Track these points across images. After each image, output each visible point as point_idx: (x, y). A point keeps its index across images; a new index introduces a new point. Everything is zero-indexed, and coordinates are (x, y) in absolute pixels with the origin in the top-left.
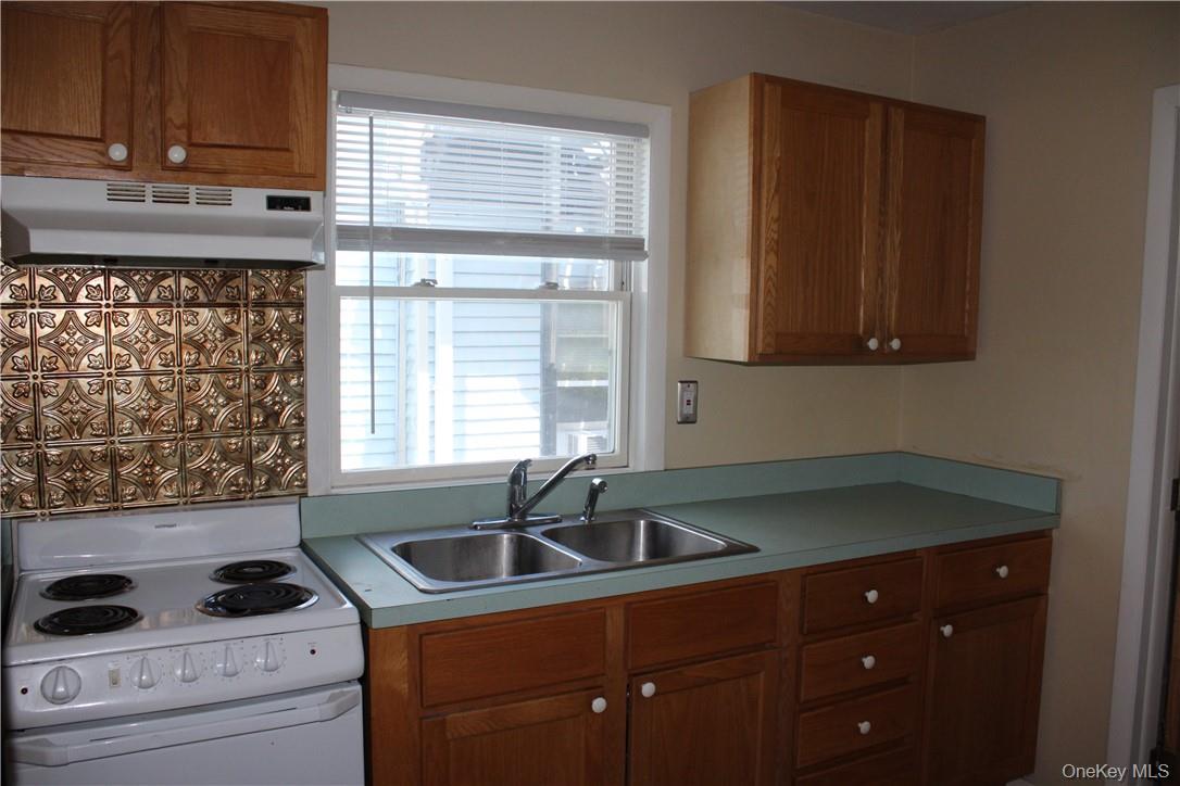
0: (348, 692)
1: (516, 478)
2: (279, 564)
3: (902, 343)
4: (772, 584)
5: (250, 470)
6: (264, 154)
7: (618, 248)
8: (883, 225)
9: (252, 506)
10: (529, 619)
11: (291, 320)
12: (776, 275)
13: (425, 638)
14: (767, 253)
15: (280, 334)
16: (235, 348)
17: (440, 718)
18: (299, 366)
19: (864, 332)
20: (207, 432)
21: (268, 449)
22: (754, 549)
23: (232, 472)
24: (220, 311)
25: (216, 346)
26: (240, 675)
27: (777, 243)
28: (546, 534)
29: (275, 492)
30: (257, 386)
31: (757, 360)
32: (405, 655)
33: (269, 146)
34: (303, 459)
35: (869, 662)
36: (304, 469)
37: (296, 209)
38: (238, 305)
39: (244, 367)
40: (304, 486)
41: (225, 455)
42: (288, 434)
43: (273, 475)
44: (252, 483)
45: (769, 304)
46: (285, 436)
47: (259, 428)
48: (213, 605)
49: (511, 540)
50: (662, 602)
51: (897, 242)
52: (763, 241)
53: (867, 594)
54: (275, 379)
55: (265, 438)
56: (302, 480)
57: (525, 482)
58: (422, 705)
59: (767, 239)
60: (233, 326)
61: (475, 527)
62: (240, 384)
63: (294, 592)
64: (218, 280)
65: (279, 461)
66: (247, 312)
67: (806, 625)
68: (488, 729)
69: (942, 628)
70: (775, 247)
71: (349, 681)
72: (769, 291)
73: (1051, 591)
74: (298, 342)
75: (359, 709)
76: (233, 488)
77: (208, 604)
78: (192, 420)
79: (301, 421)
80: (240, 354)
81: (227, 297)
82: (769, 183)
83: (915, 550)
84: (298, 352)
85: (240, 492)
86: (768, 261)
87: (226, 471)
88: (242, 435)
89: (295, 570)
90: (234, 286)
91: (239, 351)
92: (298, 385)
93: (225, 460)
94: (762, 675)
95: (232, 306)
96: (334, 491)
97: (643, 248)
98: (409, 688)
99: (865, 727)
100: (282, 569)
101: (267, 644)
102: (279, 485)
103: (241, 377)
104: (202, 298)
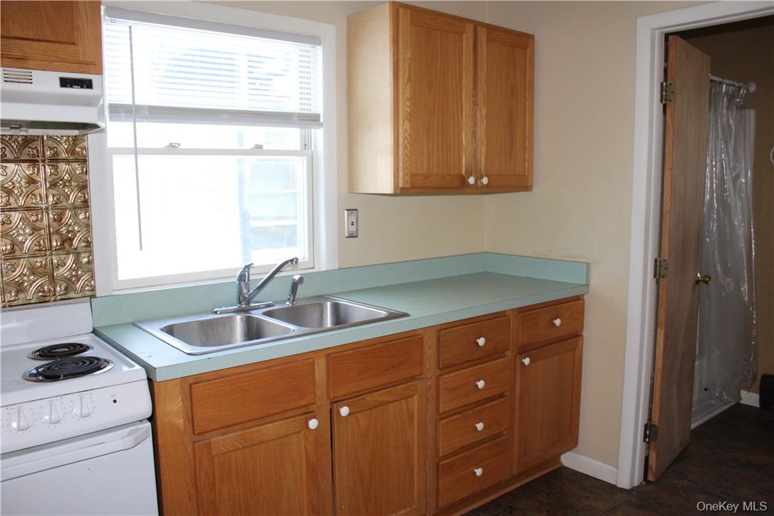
0: (142, 428)
1: (242, 278)
2: (81, 345)
3: (489, 180)
4: (419, 337)
5: (53, 280)
6: (56, 46)
7: (302, 120)
8: (475, 103)
9: (56, 305)
10: (263, 368)
11: (78, 172)
12: (410, 136)
13: (193, 386)
14: (404, 121)
15: (70, 181)
16: (36, 192)
17: (207, 441)
18: (86, 204)
19: (466, 173)
20: (18, 253)
21: (65, 265)
22: (406, 315)
23: (39, 282)
24: (24, 165)
25: (22, 191)
26: (62, 422)
27: (410, 114)
28: (264, 314)
29: (72, 295)
30: (55, 220)
31: (399, 192)
32: (180, 399)
33: (60, 40)
34: (91, 271)
35: (481, 384)
36: (92, 277)
37: (82, 87)
38: (37, 161)
39: (44, 206)
40: (93, 290)
41: (33, 271)
42: (80, 253)
43: (70, 284)
44: (55, 290)
45: (406, 154)
46: (78, 255)
47: (59, 249)
48: (35, 375)
49: (242, 319)
50: (350, 352)
51: (484, 115)
52: (401, 113)
53: (478, 341)
54: (68, 213)
55: (63, 257)
56: (91, 286)
57: (249, 280)
58: (194, 433)
59: (403, 112)
60: (34, 176)
61: (216, 312)
62: (42, 219)
63: (96, 362)
64: (21, 143)
65: (74, 273)
66: (44, 166)
67: (441, 363)
68: (240, 446)
69: (523, 360)
70: (409, 117)
71: (141, 421)
72: (406, 146)
73: (585, 333)
74: (84, 187)
75: (150, 440)
76: (40, 294)
77: (31, 375)
78: (6, 245)
79: (89, 244)
80: (41, 197)
81: (28, 155)
82: (404, 74)
83: (505, 311)
84: (84, 194)
85: (46, 296)
86: (405, 126)
87: (34, 282)
88: (46, 255)
89: (93, 348)
90: (33, 147)
91: (40, 194)
92: (85, 218)
93: (34, 274)
94: (416, 397)
95: (33, 162)
96: (114, 293)
97: (318, 120)
98: (184, 422)
99: (480, 426)
100: (84, 348)
101: (81, 398)
102: (75, 290)
103: (42, 213)
104: (9, 156)
